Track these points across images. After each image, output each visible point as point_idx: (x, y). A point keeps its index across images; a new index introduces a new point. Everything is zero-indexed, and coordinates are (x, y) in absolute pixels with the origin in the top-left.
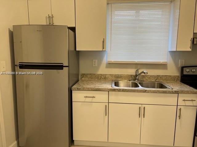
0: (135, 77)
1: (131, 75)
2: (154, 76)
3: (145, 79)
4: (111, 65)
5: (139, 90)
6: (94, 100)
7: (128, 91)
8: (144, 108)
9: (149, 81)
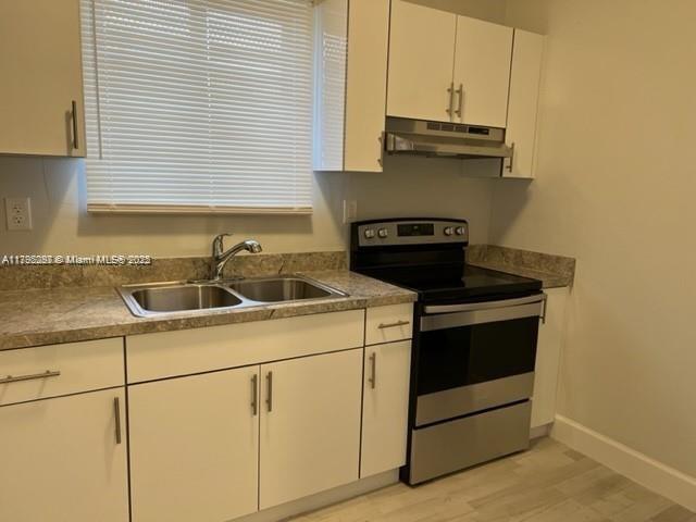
0: (209, 267)
1: (194, 261)
2: (273, 256)
3: (243, 272)
4: (101, 221)
5: (250, 313)
6: (52, 387)
7: (210, 321)
8: (269, 377)
9: (258, 275)
